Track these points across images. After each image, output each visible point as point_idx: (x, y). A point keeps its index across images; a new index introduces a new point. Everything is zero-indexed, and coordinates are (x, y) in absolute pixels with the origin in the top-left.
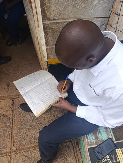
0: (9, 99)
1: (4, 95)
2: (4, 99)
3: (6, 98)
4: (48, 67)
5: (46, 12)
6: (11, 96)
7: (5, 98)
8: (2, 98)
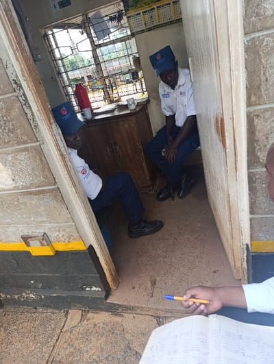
0: (152, 316)
1: (144, 306)
2: (141, 312)
3: (146, 313)
4: (247, 257)
5: (259, 154)
6: (158, 310)
7: (143, 313)
8: (138, 311)
